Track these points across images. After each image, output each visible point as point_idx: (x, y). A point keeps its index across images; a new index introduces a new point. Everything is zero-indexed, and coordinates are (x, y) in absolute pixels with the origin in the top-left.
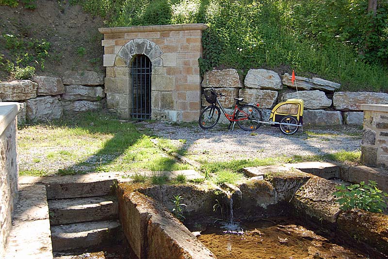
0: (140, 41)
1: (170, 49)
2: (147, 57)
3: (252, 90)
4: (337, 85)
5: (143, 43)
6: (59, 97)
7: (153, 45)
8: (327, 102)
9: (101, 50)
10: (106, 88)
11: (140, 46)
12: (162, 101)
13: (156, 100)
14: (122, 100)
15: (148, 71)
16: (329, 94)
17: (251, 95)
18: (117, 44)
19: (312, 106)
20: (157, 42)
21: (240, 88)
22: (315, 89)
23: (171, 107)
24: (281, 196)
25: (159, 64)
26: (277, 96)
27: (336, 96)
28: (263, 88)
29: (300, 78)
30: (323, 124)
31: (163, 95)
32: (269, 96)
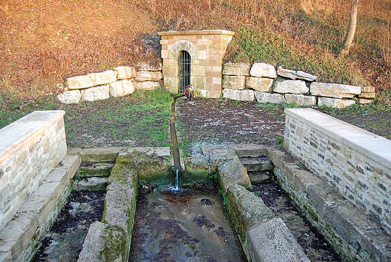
0: (183, 42)
1: (203, 48)
2: (188, 53)
3: (255, 78)
4: (315, 77)
5: (186, 43)
6: (133, 79)
7: (191, 44)
8: (306, 90)
9: (159, 48)
10: (163, 73)
11: (183, 45)
12: (197, 83)
13: (193, 82)
14: (173, 81)
15: (188, 62)
16: (308, 83)
17: (254, 81)
18: (169, 43)
19: (295, 92)
20: (195, 43)
21: (247, 76)
22: (297, 79)
23: (202, 88)
25: (195, 57)
26: (272, 83)
27: (313, 85)
28: (263, 77)
29: (289, 71)
30: (302, 105)
31: (198, 79)
32: (266, 83)
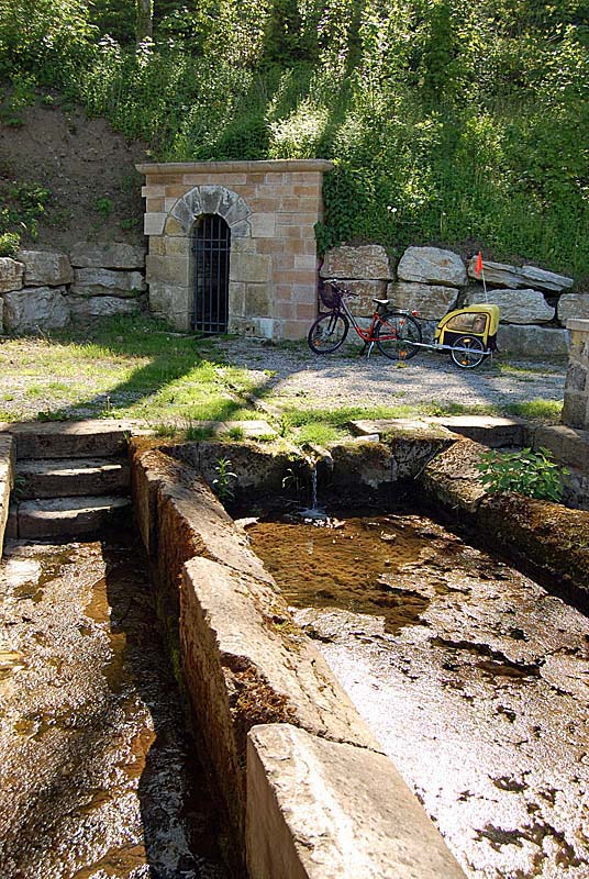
0: (211, 190)
1: (265, 206)
2: (223, 221)
3: (411, 286)
4: (568, 282)
5: (216, 194)
6: (64, 289)
7: (234, 197)
8: (547, 312)
9: (141, 206)
10: (148, 275)
11: (210, 199)
12: (248, 300)
13: (236, 299)
14: (176, 297)
15: (223, 245)
16: (552, 297)
17: (409, 295)
18: (169, 194)
19: (519, 319)
20: (241, 192)
21: (390, 281)
22: (526, 287)
23: (264, 314)
24: (404, 468)
25: (244, 233)
26: (455, 297)
27: (563, 301)
28: (431, 283)
29: (501, 266)
30: (536, 352)
31: (250, 289)
32: (442, 297)
